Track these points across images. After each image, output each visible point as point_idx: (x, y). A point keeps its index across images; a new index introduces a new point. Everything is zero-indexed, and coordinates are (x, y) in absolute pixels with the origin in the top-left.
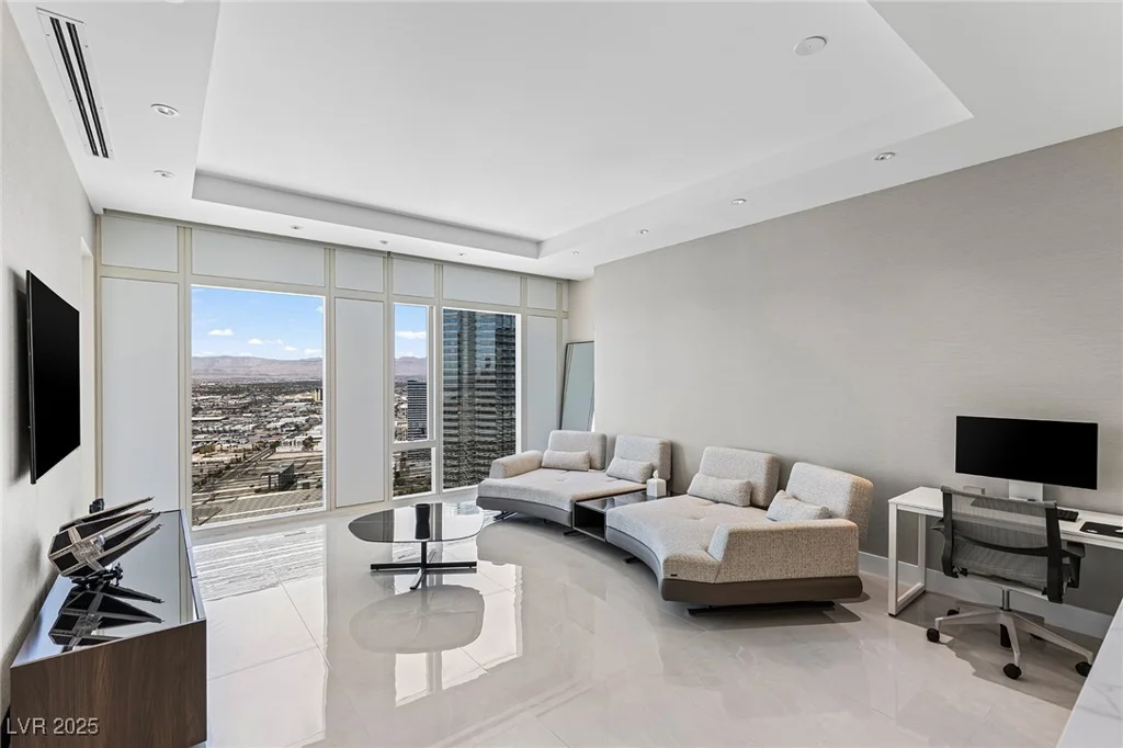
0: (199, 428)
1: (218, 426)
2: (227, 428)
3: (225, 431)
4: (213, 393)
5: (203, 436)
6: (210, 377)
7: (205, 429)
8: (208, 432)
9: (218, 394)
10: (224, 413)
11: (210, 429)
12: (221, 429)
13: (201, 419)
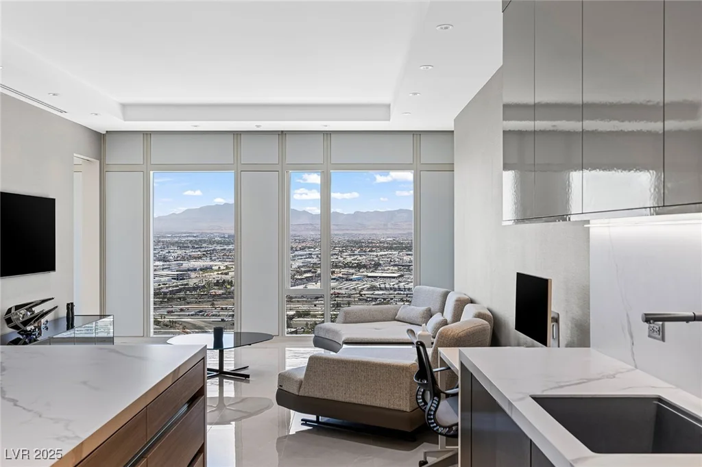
0: (377, 284)
1: (393, 283)
2: (402, 285)
3: (400, 289)
4: (391, 248)
5: (381, 292)
6: (389, 232)
7: (382, 286)
8: (386, 289)
9: (395, 249)
10: (399, 270)
11: (387, 286)
12: (396, 286)
13: (380, 275)
